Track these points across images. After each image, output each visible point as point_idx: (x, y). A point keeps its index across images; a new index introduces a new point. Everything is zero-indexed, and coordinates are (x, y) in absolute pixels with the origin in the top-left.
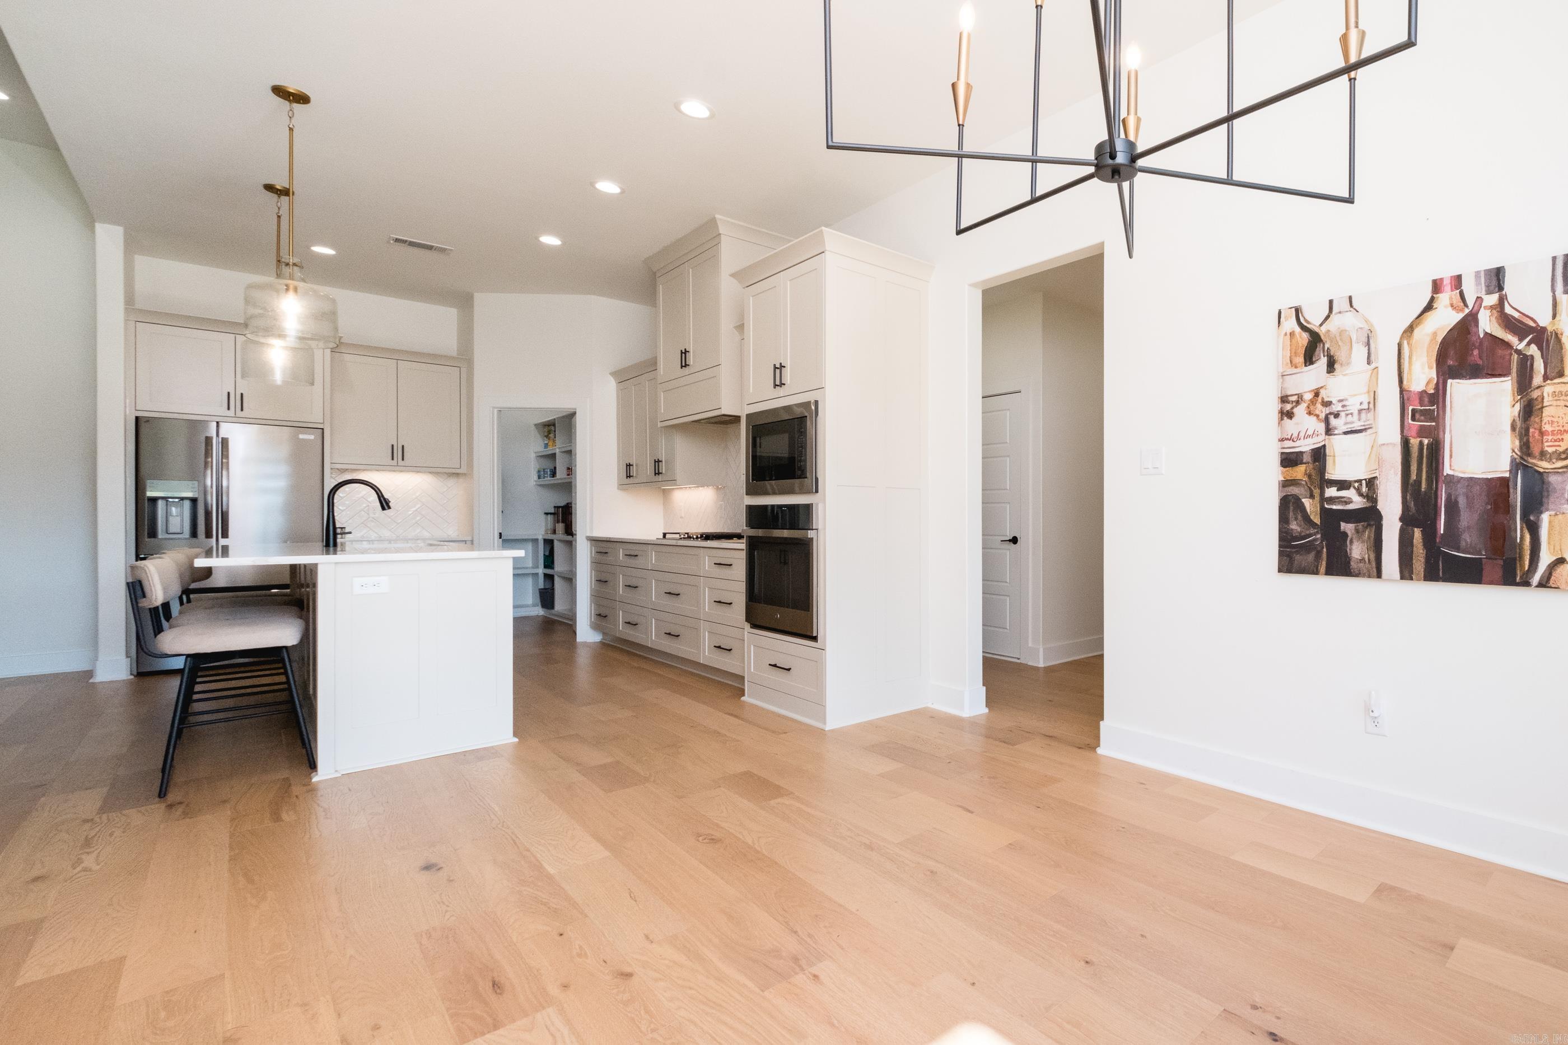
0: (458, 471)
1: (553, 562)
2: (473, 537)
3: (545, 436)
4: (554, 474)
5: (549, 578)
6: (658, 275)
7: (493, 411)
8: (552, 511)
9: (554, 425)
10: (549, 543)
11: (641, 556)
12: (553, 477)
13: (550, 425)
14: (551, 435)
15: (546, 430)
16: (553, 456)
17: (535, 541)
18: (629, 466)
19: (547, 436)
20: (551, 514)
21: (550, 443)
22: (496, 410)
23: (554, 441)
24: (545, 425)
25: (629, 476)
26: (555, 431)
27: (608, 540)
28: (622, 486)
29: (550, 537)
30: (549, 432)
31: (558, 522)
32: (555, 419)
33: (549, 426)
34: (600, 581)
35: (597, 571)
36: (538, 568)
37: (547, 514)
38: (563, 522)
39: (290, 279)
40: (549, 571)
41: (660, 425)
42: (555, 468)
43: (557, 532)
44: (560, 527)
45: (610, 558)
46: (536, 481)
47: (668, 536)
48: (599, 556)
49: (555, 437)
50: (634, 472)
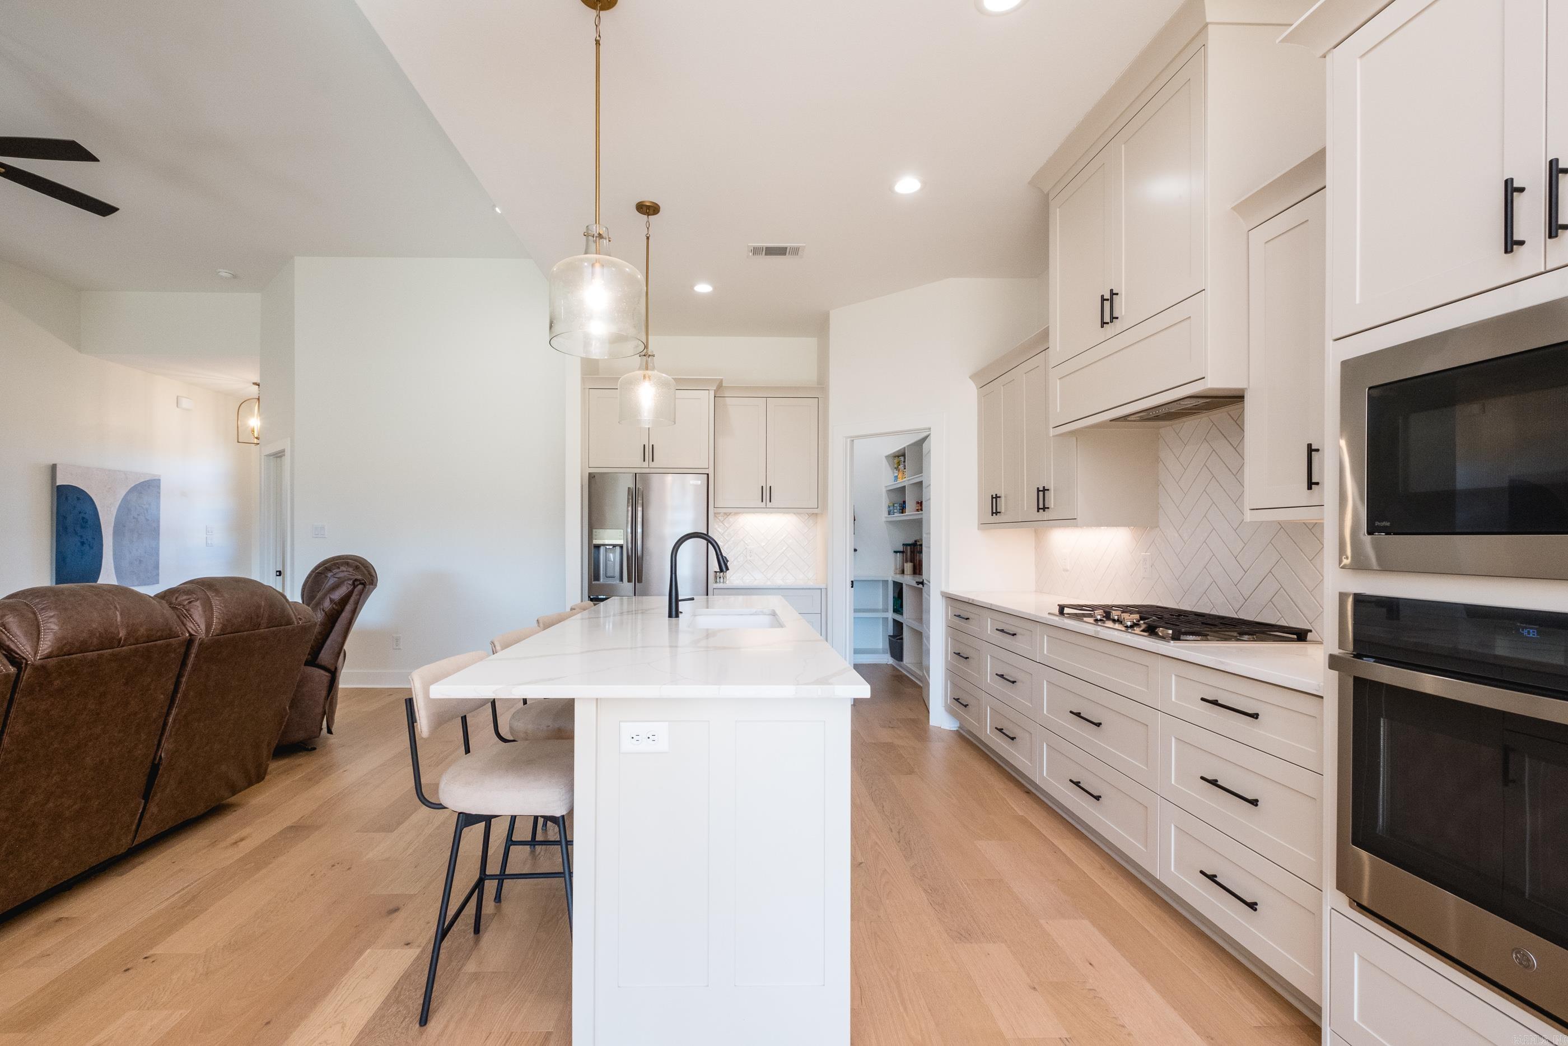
0: (816, 511)
1: (901, 606)
2: (827, 586)
3: (895, 468)
4: (903, 510)
5: (898, 626)
6: (1051, 197)
7: (846, 442)
8: (901, 549)
9: (904, 455)
10: (898, 588)
11: (1021, 634)
12: (902, 513)
13: (900, 456)
14: (901, 467)
15: (896, 461)
16: (903, 489)
17: (885, 582)
18: (996, 498)
19: (897, 469)
20: (900, 552)
21: (900, 476)
22: (849, 440)
23: (903, 473)
24: (895, 457)
25: (995, 512)
26: (904, 462)
27: (970, 602)
28: (983, 525)
29: (899, 578)
30: (899, 464)
31: (907, 562)
32: (905, 448)
33: (898, 456)
34: (958, 654)
35: (954, 639)
36: (888, 612)
37: (896, 552)
38: (911, 562)
39: (596, 254)
40: (898, 617)
41: (1052, 432)
42: (904, 502)
43: (905, 572)
44: (908, 567)
45: (972, 627)
46: (886, 517)
47: (1067, 610)
48: (957, 620)
49: (905, 469)
50: (1002, 507)
